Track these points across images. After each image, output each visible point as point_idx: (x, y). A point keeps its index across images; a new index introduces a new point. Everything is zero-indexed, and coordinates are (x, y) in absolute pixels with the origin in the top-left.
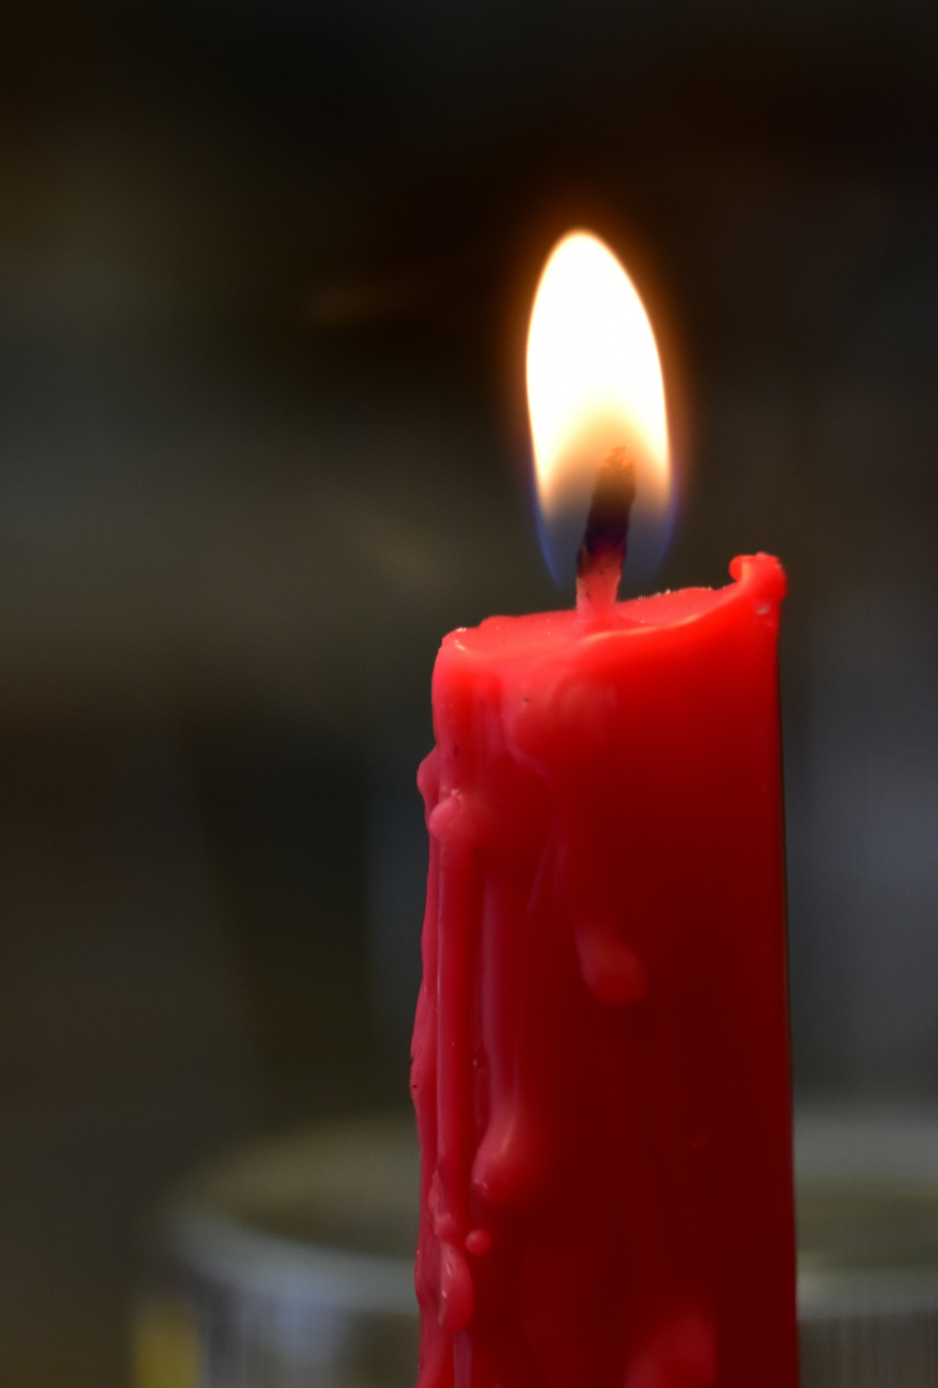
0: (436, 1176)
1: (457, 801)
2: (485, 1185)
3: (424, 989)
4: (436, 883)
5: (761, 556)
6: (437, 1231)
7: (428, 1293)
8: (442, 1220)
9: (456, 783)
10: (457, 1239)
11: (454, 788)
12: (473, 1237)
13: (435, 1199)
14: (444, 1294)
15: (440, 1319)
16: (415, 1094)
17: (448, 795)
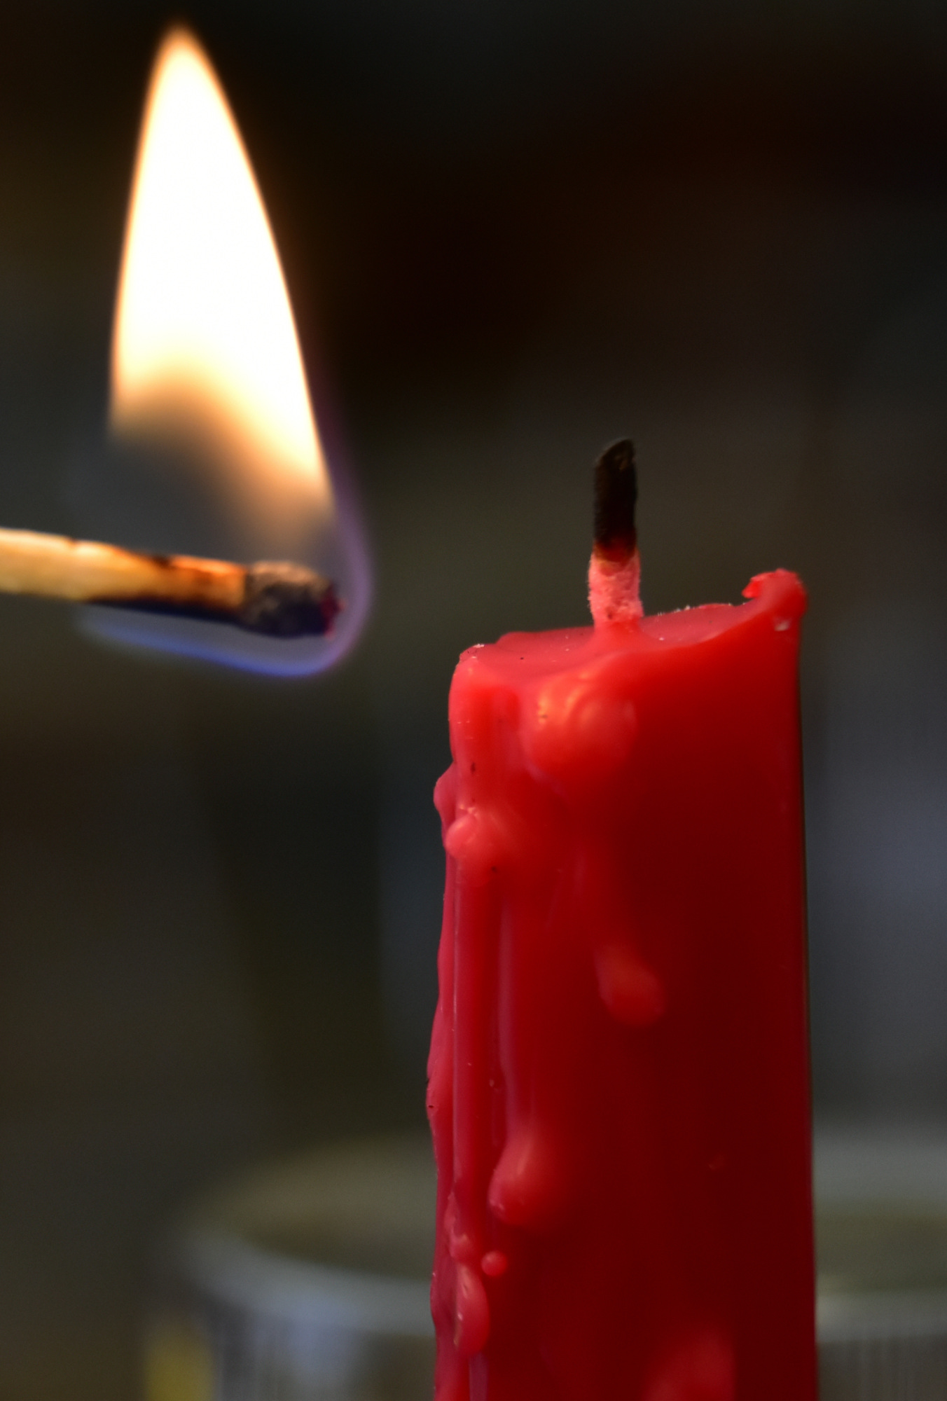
0: (452, 1197)
1: (474, 818)
2: (501, 1207)
3: (441, 1008)
4: (452, 901)
5: (781, 572)
6: (453, 1253)
7: (444, 1314)
8: (460, 1241)
9: (473, 801)
10: (473, 1261)
11: (471, 806)
12: (491, 1259)
13: (451, 1221)
14: (460, 1316)
15: (456, 1342)
16: (431, 1115)
17: (465, 812)
